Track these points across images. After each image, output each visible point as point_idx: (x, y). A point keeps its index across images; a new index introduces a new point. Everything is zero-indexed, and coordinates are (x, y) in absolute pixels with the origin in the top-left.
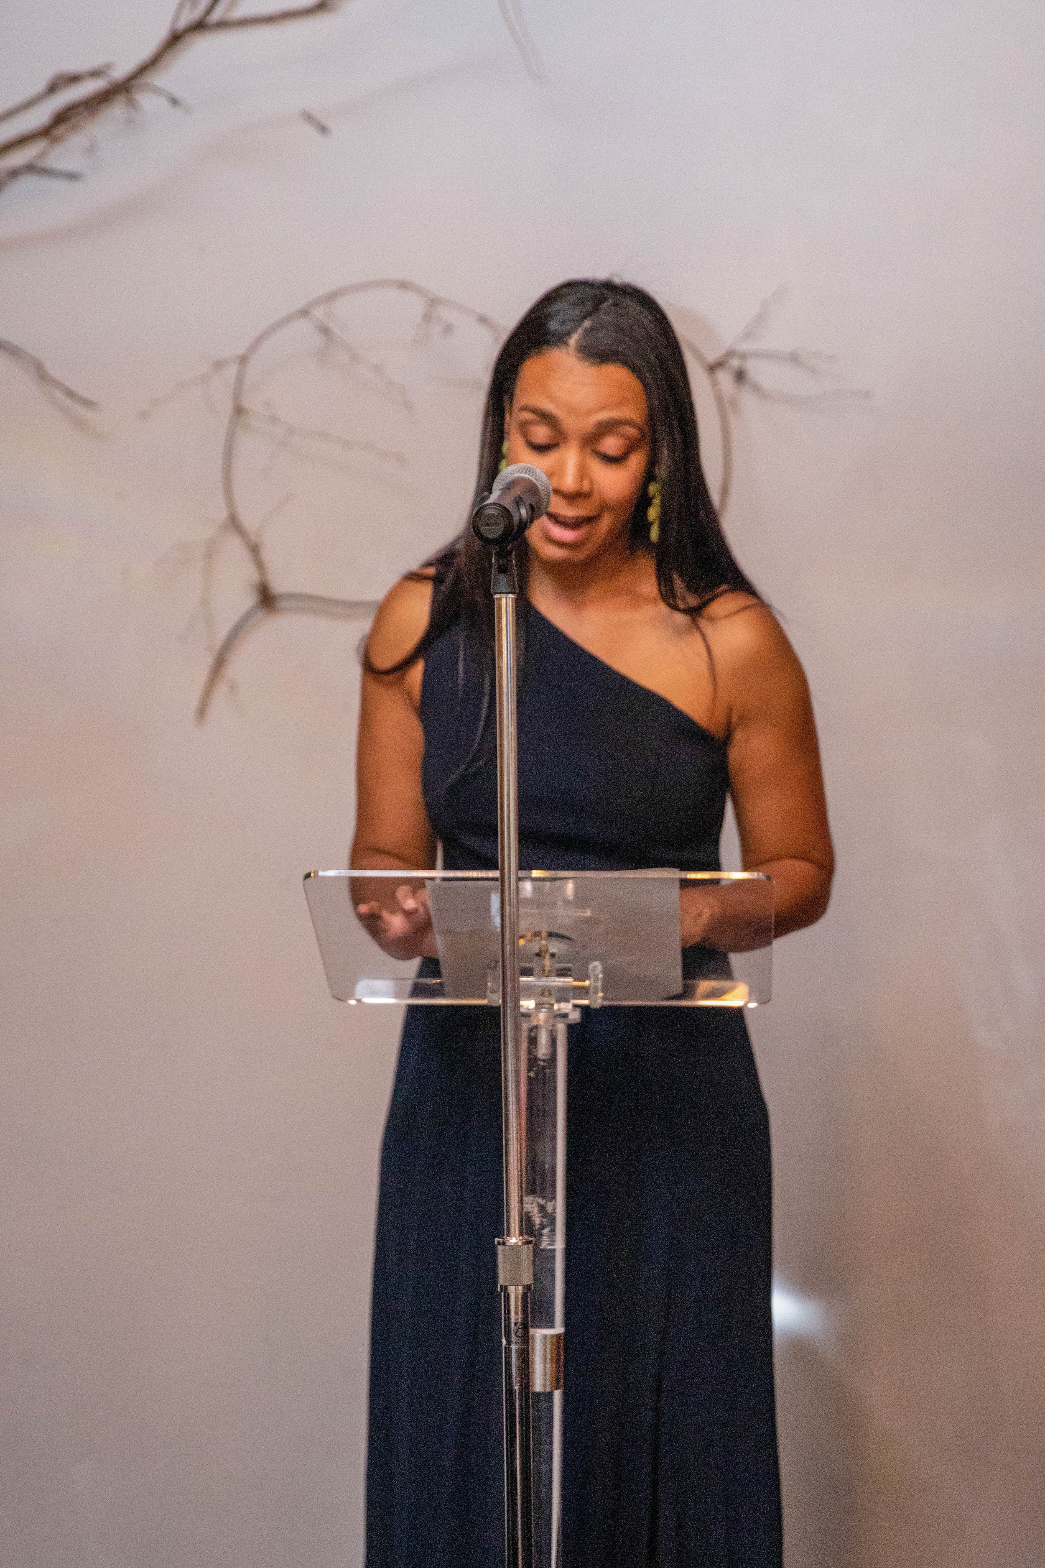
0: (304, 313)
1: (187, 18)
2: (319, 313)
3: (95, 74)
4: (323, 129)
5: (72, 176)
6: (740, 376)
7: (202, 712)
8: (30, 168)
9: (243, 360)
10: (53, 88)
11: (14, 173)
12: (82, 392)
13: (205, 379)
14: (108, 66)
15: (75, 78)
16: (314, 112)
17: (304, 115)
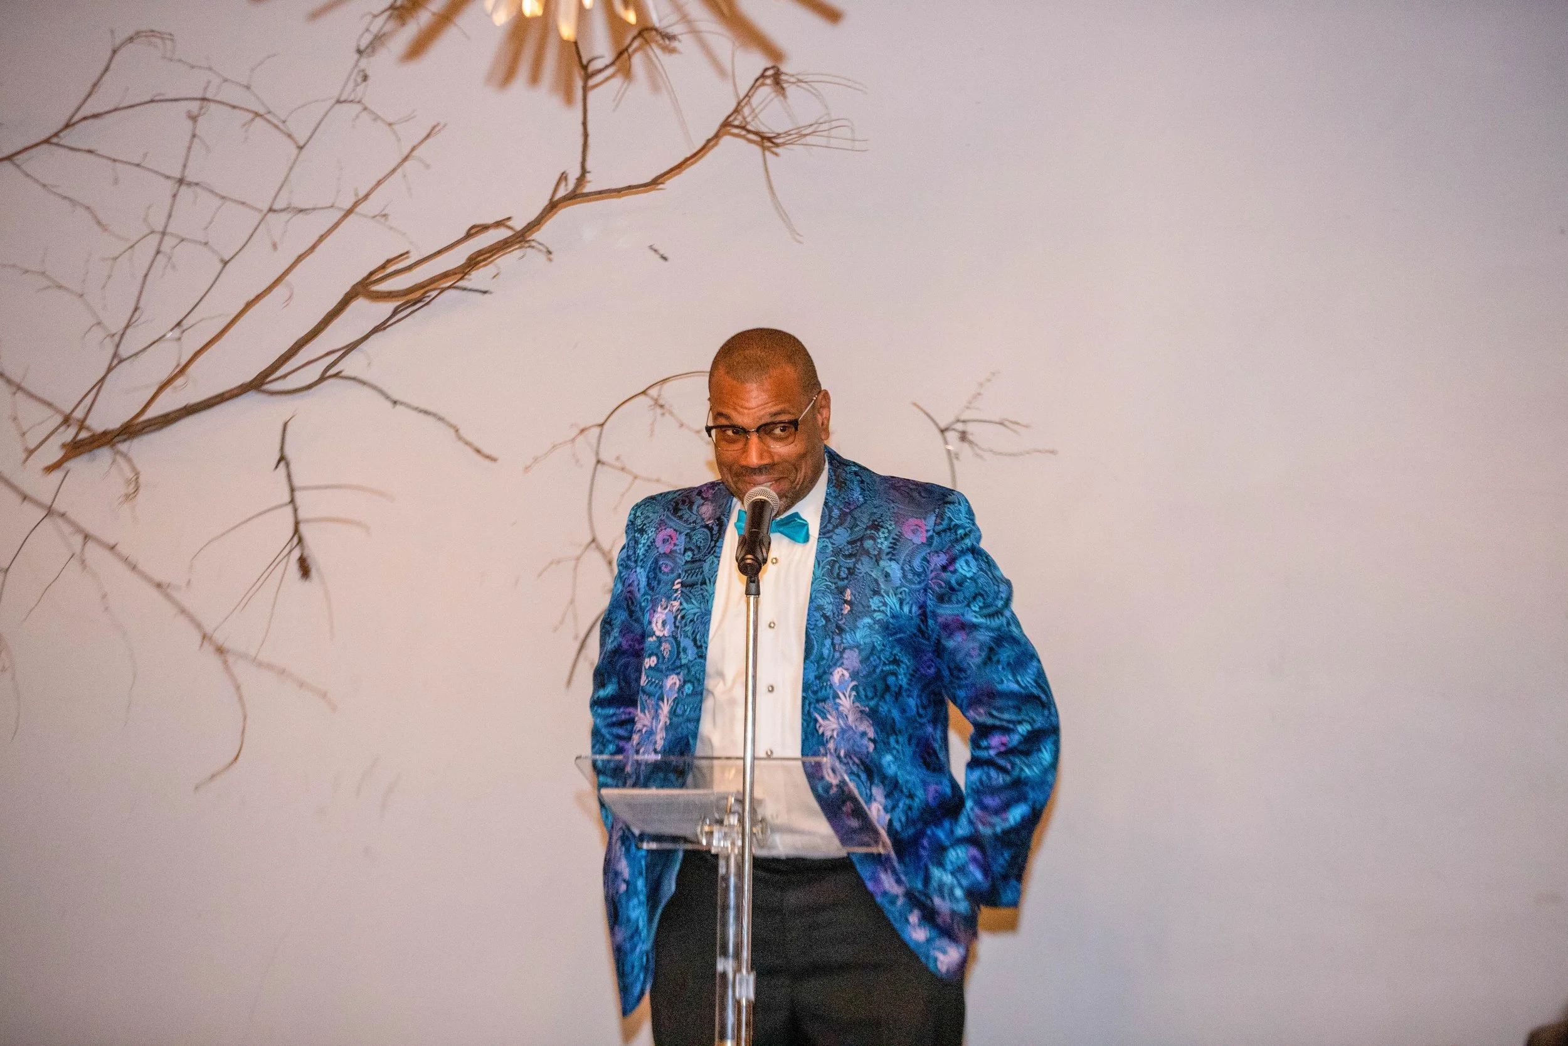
0: (644, 392)
1: (561, 193)
2: (653, 392)
3: (498, 224)
4: (665, 258)
5: (485, 292)
6: (963, 437)
7: (569, 681)
8: (452, 287)
9: (602, 425)
10: (469, 235)
11: (443, 290)
12: (487, 450)
13: (573, 440)
14: (509, 219)
15: (485, 228)
16: (656, 247)
17: (651, 247)
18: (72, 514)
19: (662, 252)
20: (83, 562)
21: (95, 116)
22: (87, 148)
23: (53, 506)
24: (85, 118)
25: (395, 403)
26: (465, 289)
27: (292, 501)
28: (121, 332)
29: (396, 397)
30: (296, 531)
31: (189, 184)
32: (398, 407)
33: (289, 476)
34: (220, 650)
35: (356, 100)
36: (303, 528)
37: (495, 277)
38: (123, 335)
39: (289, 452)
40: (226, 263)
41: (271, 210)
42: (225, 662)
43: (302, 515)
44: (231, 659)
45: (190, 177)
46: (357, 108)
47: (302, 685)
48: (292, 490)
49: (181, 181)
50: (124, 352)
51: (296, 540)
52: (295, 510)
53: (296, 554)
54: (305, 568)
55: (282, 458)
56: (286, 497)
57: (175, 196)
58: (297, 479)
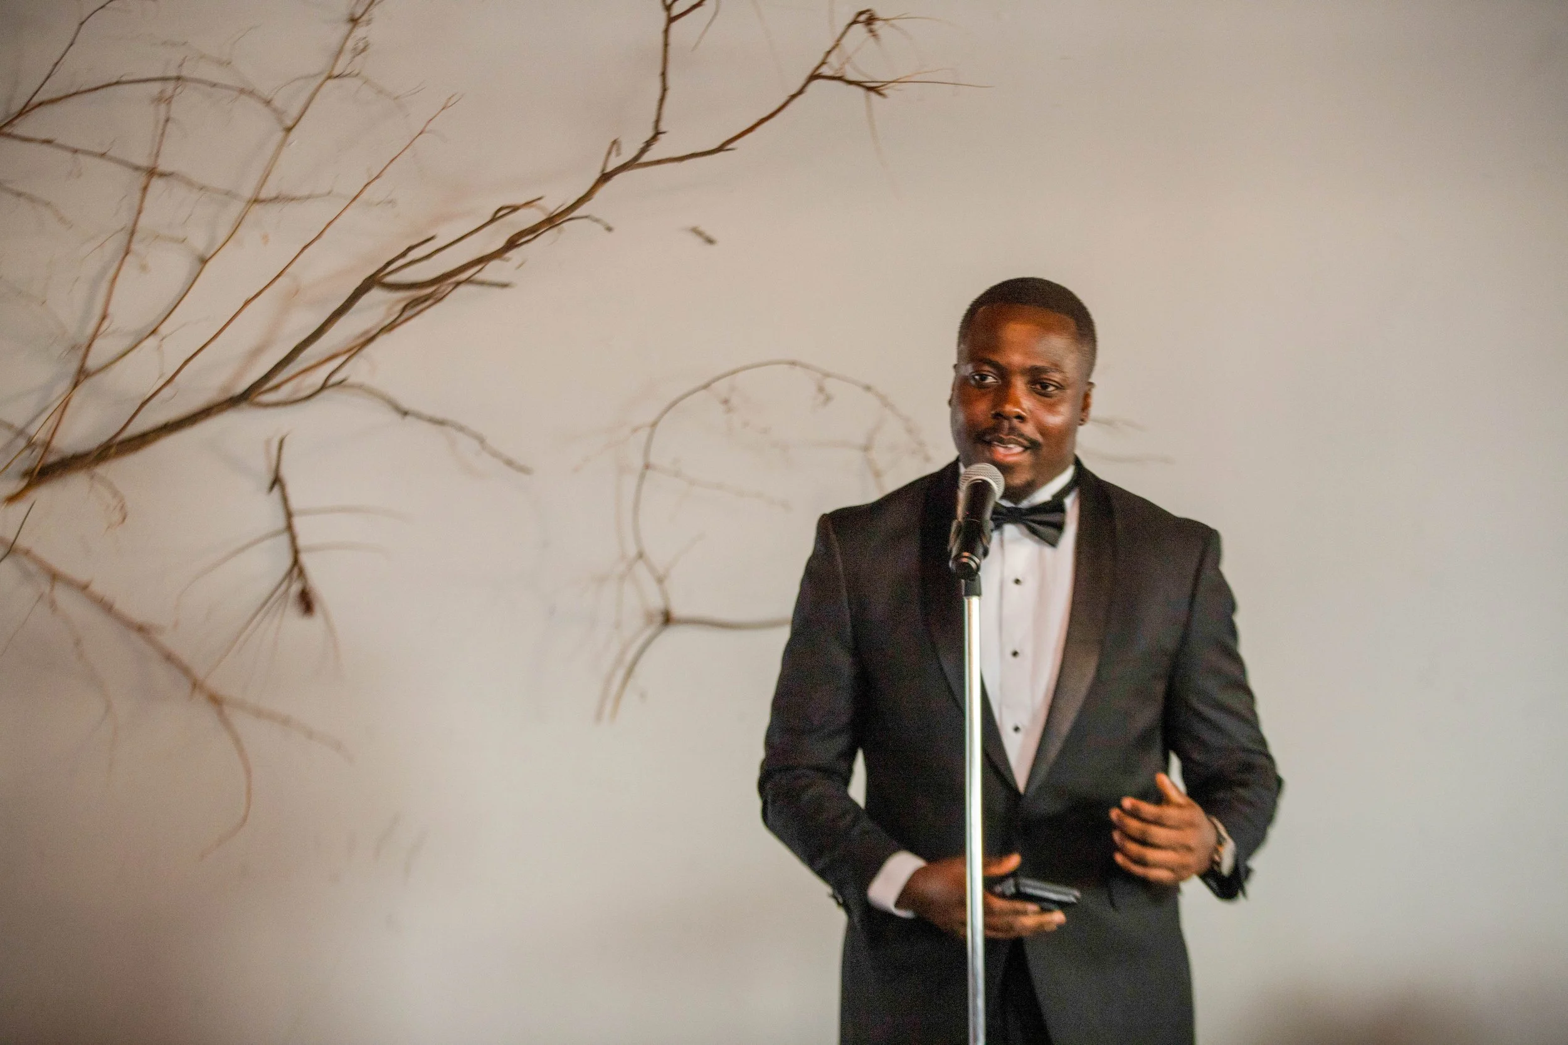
0: (706, 386)
1: (614, 162)
2: (717, 386)
3: (530, 205)
4: (710, 241)
5: (504, 286)
8: (468, 281)
9: (653, 426)
10: (497, 217)
11: (458, 284)
12: (519, 461)
15: (515, 209)
16: (703, 228)
17: (696, 231)
18: (38, 552)
19: (709, 232)
20: (53, 605)
21: (52, 101)
22: (44, 137)
23: (18, 541)
24: (40, 104)
25: (405, 413)
26: (482, 283)
27: (290, 527)
28: (87, 344)
29: (406, 404)
30: (296, 561)
31: (162, 175)
32: (409, 419)
33: (285, 500)
34: (216, 700)
35: (356, 72)
36: (304, 558)
37: (520, 266)
38: (90, 346)
39: (286, 473)
40: (204, 261)
41: (256, 201)
42: (220, 713)
43: (302, 542)
44: (227, 710)
45: (163, 166)
46: (357, 82)
47: (310, 735)
48: (289, 515)
49: (152, 172)
50: (92, 363)
51: (296, 572)
52: (293, 539)
53: (296, 588)
54: (306, 602)
55: (277, 481)
56: (281, 523)
57: (145, 189)
58: (295, 503)
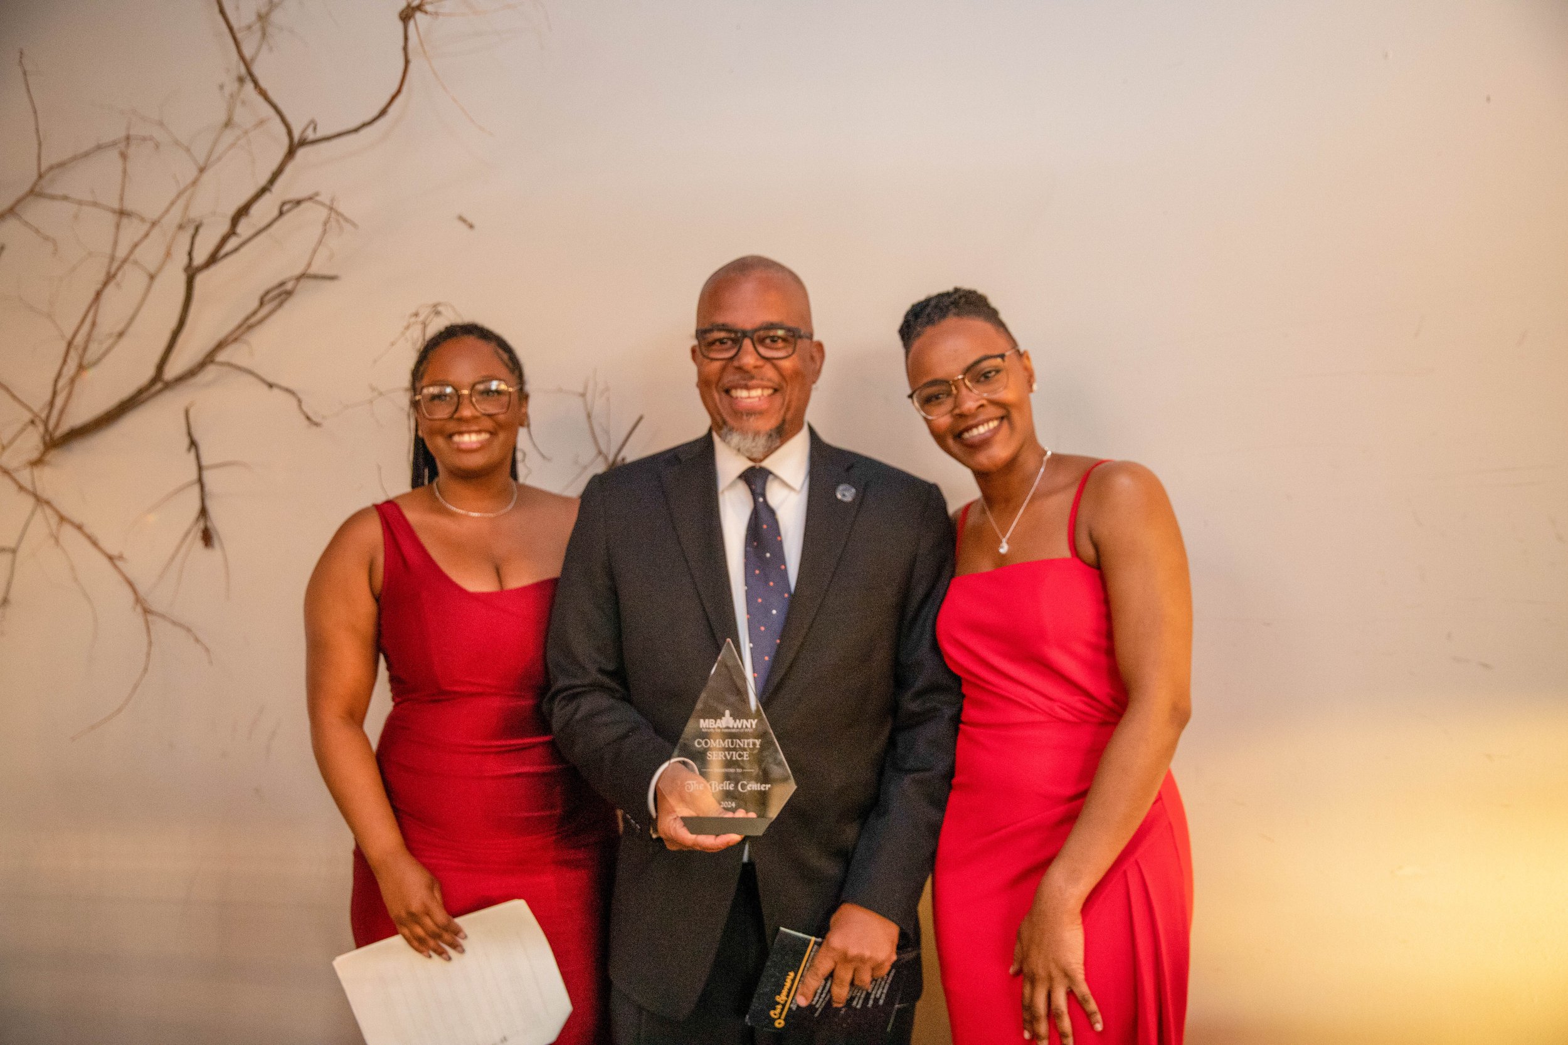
3: (309, 198)
4: (471, 226)
5: (332, 278)
10: (281, 212)
12: (315, 418)
15: (299, 203)
16: (465, 216)
17: (462, 219)
18: (55, 503)
19: (470, 219)
21: (60, 165)
24: (50, 169)
25: (271, 386)
26: (315, 277)
27: (200, 481)
29: (271, 379)
30: (203, 507)
31: (127, 215)
32: (276, 391)
33: (198, 459)
34: (146, 611)
36: (209, 504)
39: (197, 436)
40: (152, 277)
42: (148, 621)
43: (207, 491)
44: (151, 620)
45: (129, 206)
48: (200, 468)
49: (121, 213)
50: (85, 362)
51: (203, 516)
52: (202, 488)
53: (201, 525)
54: (207, 537)
55: (193, 444)
56: (193, 475)
57: (118, 226)
58: (205, 461)
